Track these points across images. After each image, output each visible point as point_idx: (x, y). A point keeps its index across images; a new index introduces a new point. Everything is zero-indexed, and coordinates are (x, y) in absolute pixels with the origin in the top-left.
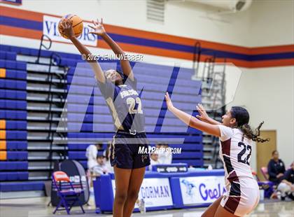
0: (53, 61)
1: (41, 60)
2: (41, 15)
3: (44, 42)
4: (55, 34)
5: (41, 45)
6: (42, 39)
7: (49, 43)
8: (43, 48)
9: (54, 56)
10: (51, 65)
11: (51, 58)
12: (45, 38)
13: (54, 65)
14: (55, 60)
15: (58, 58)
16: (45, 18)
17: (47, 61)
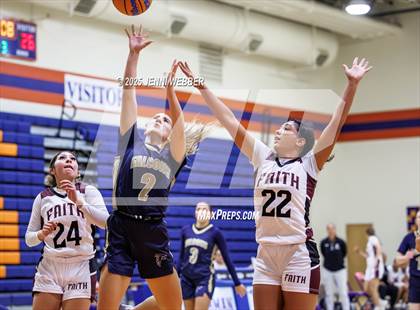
0: (78, 134)
1: (63, 133)
2: (62, 74)
3: (66, 110)
4: (80, 99)
5: (63, 113)
6: (63, 106)
7: (72, 110)
8: (65, 118)
9: (79, 127)
10: (76, 139)
11: (75, 129)
12: (67, 104)
13: (79, 139)
14: (81, 133)
15: (85, 131)
16: (68, 78)
17: (71, 134)
